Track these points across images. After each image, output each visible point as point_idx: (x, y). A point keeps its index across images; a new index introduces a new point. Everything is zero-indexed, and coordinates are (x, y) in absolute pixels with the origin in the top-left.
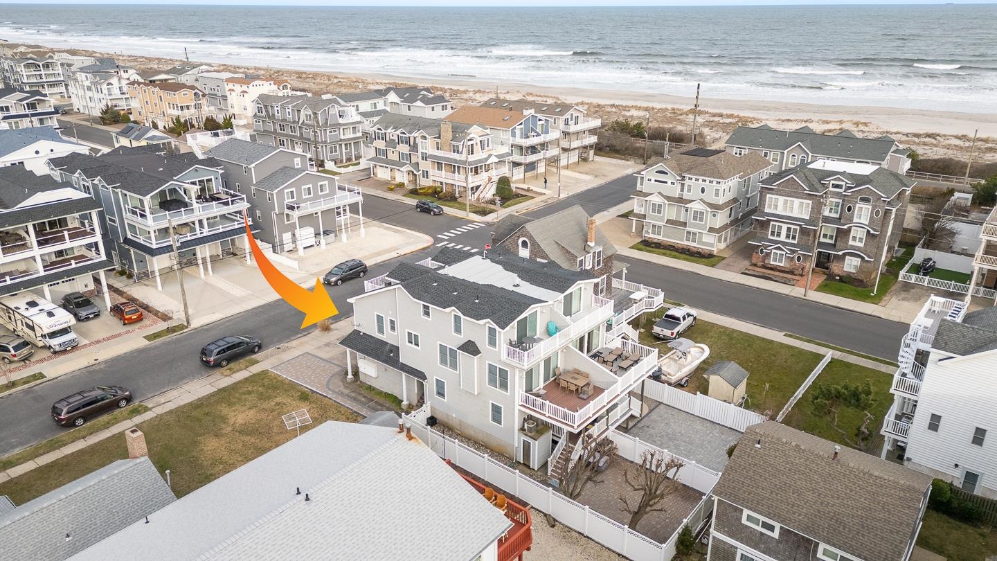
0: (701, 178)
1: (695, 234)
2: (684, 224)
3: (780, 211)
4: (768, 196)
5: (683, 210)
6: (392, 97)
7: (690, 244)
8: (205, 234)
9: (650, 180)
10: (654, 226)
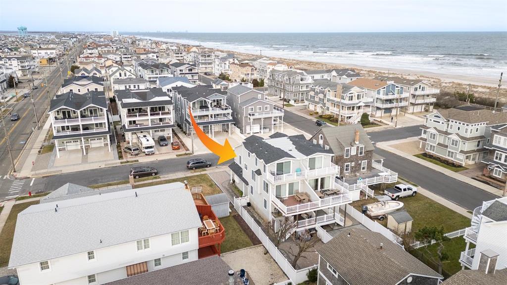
0: (458, 122)
1: (453, 153)
2: (447, 147)
3: (501, 145)
4: (495, 135)
5: (447, 139)
6: (334, 73)
7: (450, 158)
8: (212, 121)
9: (431, 120)
10: (431, 146)
